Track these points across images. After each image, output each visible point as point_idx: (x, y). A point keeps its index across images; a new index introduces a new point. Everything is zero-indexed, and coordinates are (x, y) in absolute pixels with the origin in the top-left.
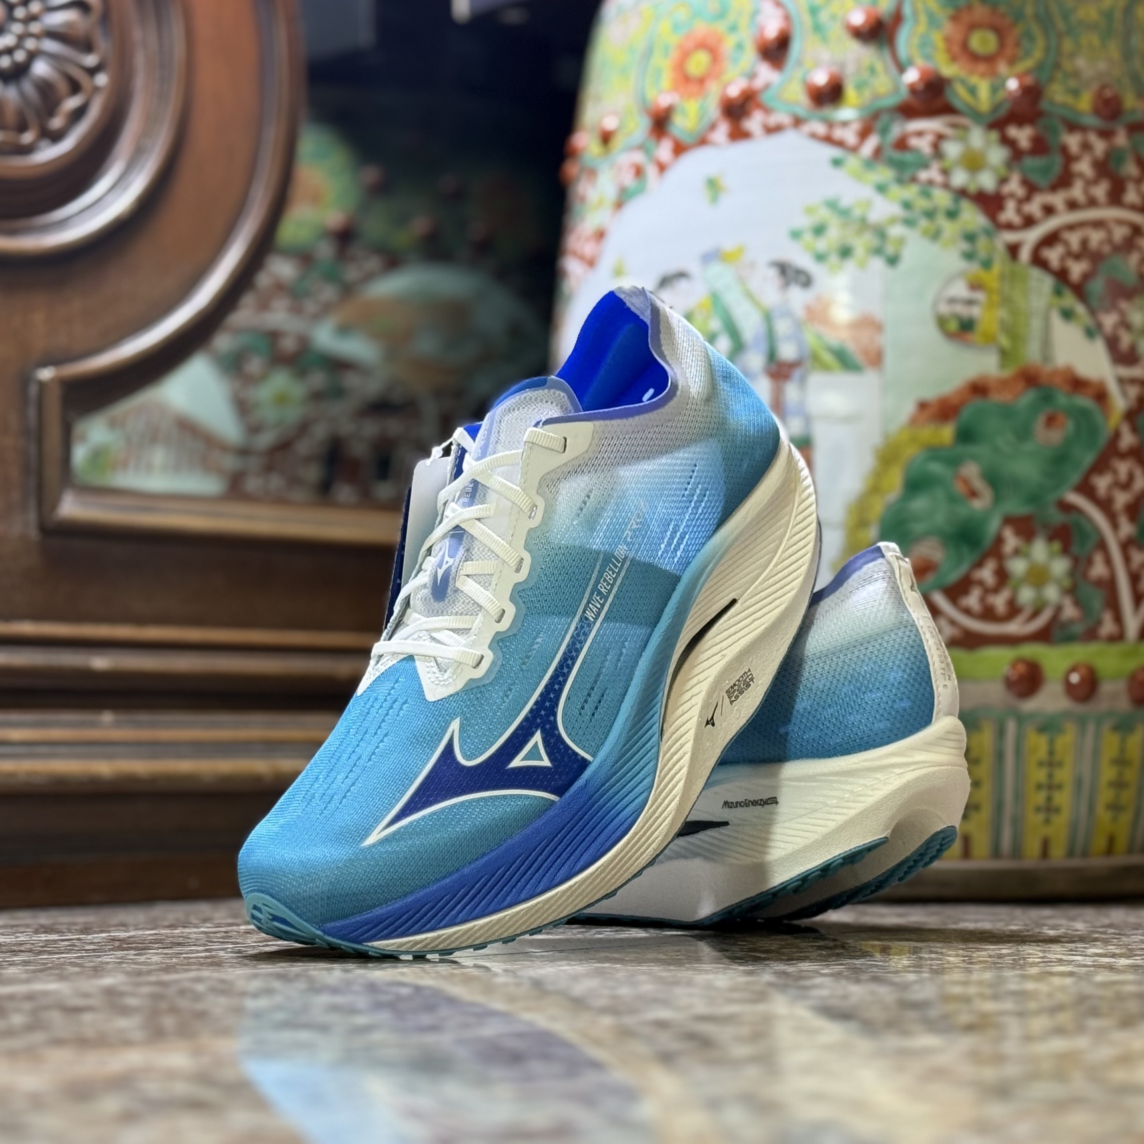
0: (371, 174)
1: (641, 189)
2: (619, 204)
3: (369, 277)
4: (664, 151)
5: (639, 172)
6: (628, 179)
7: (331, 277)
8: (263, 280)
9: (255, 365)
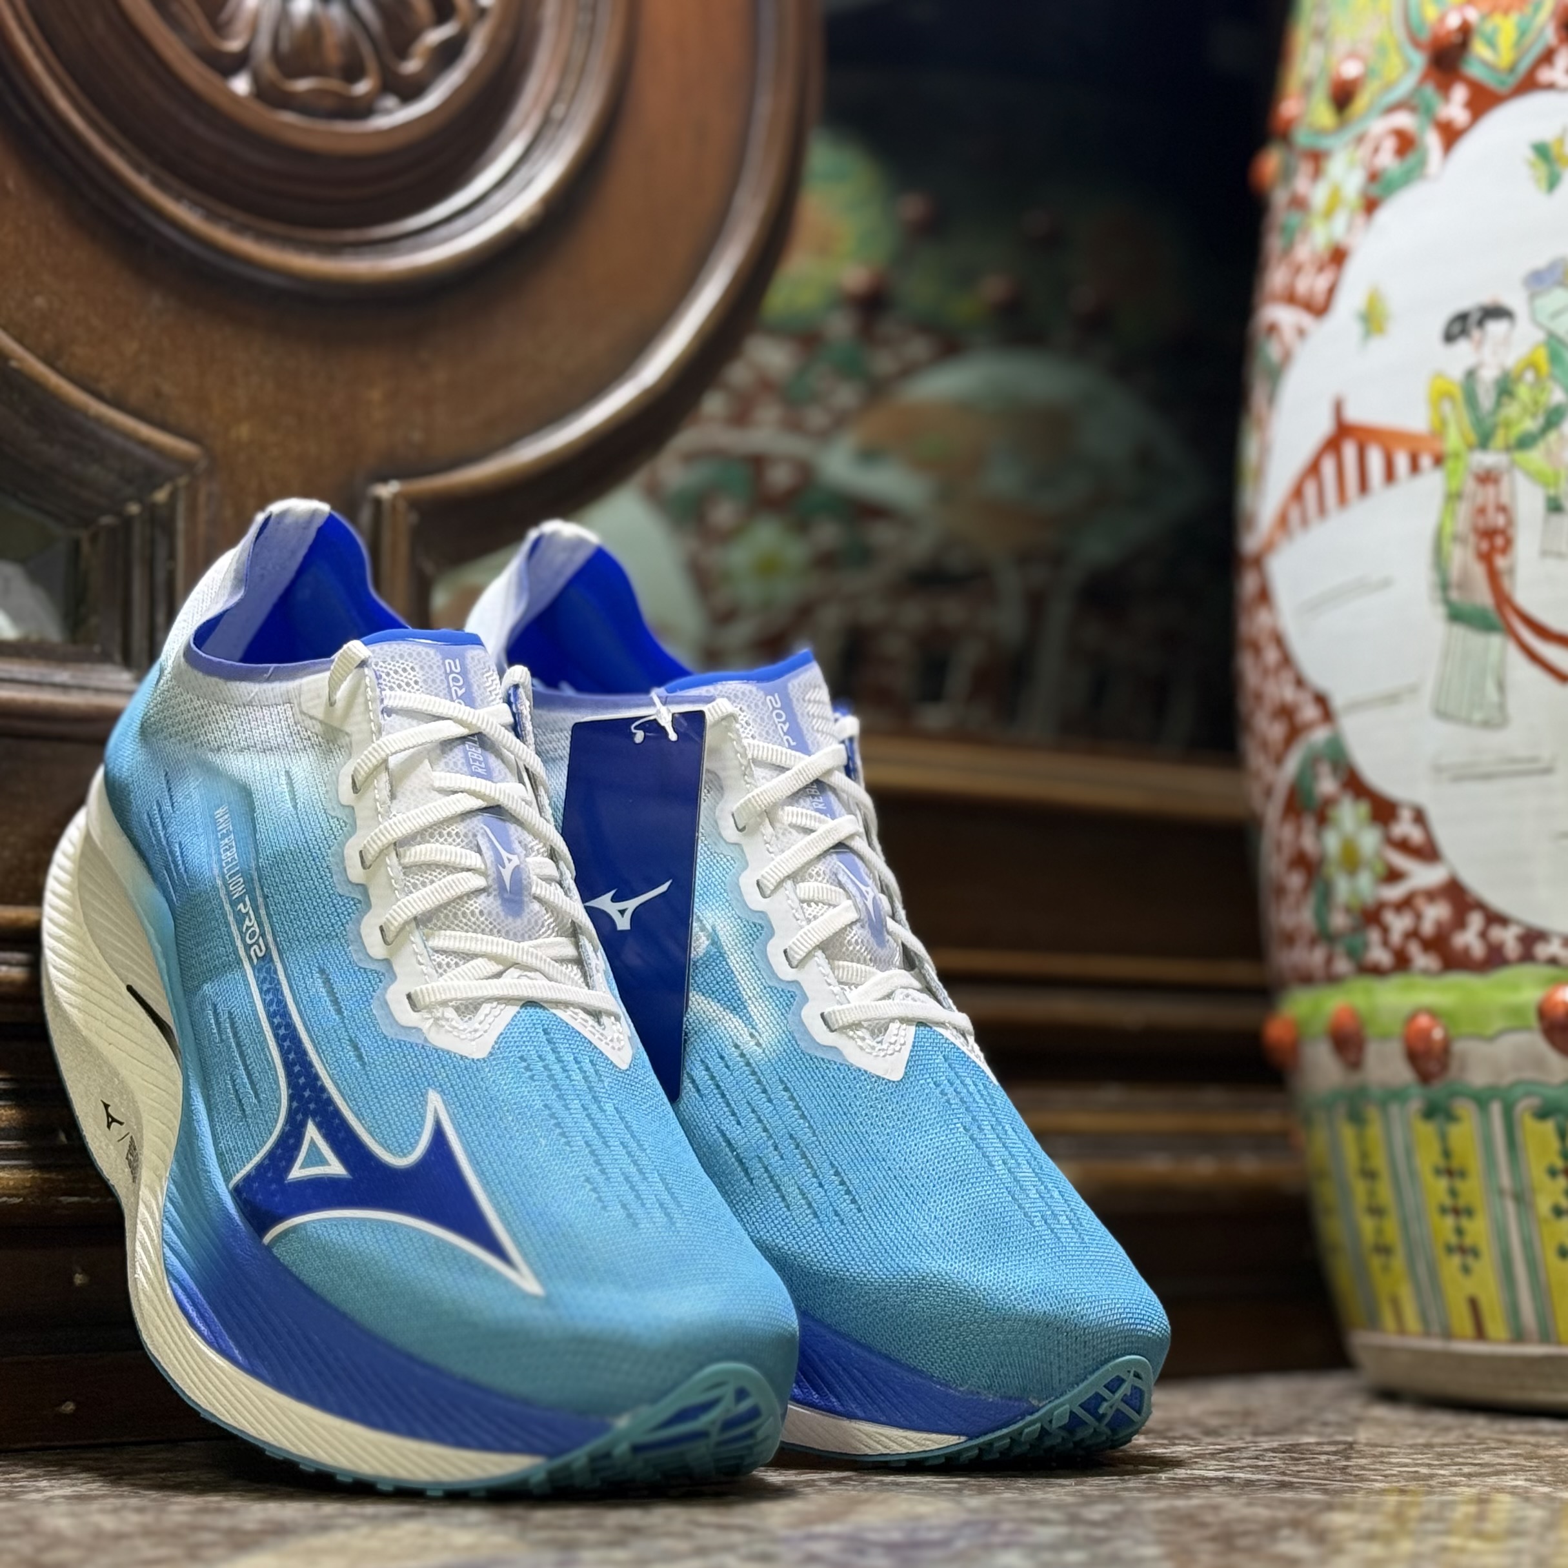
0: (913, 207)
1: (1413, 174)
2: (1371, 206)
3: (909, 371)
4: (1455, 108)
5: (1405, 143)
6: (1386, 159)
7: (850, 369)
8: (738, 374)
9: (724, 513)
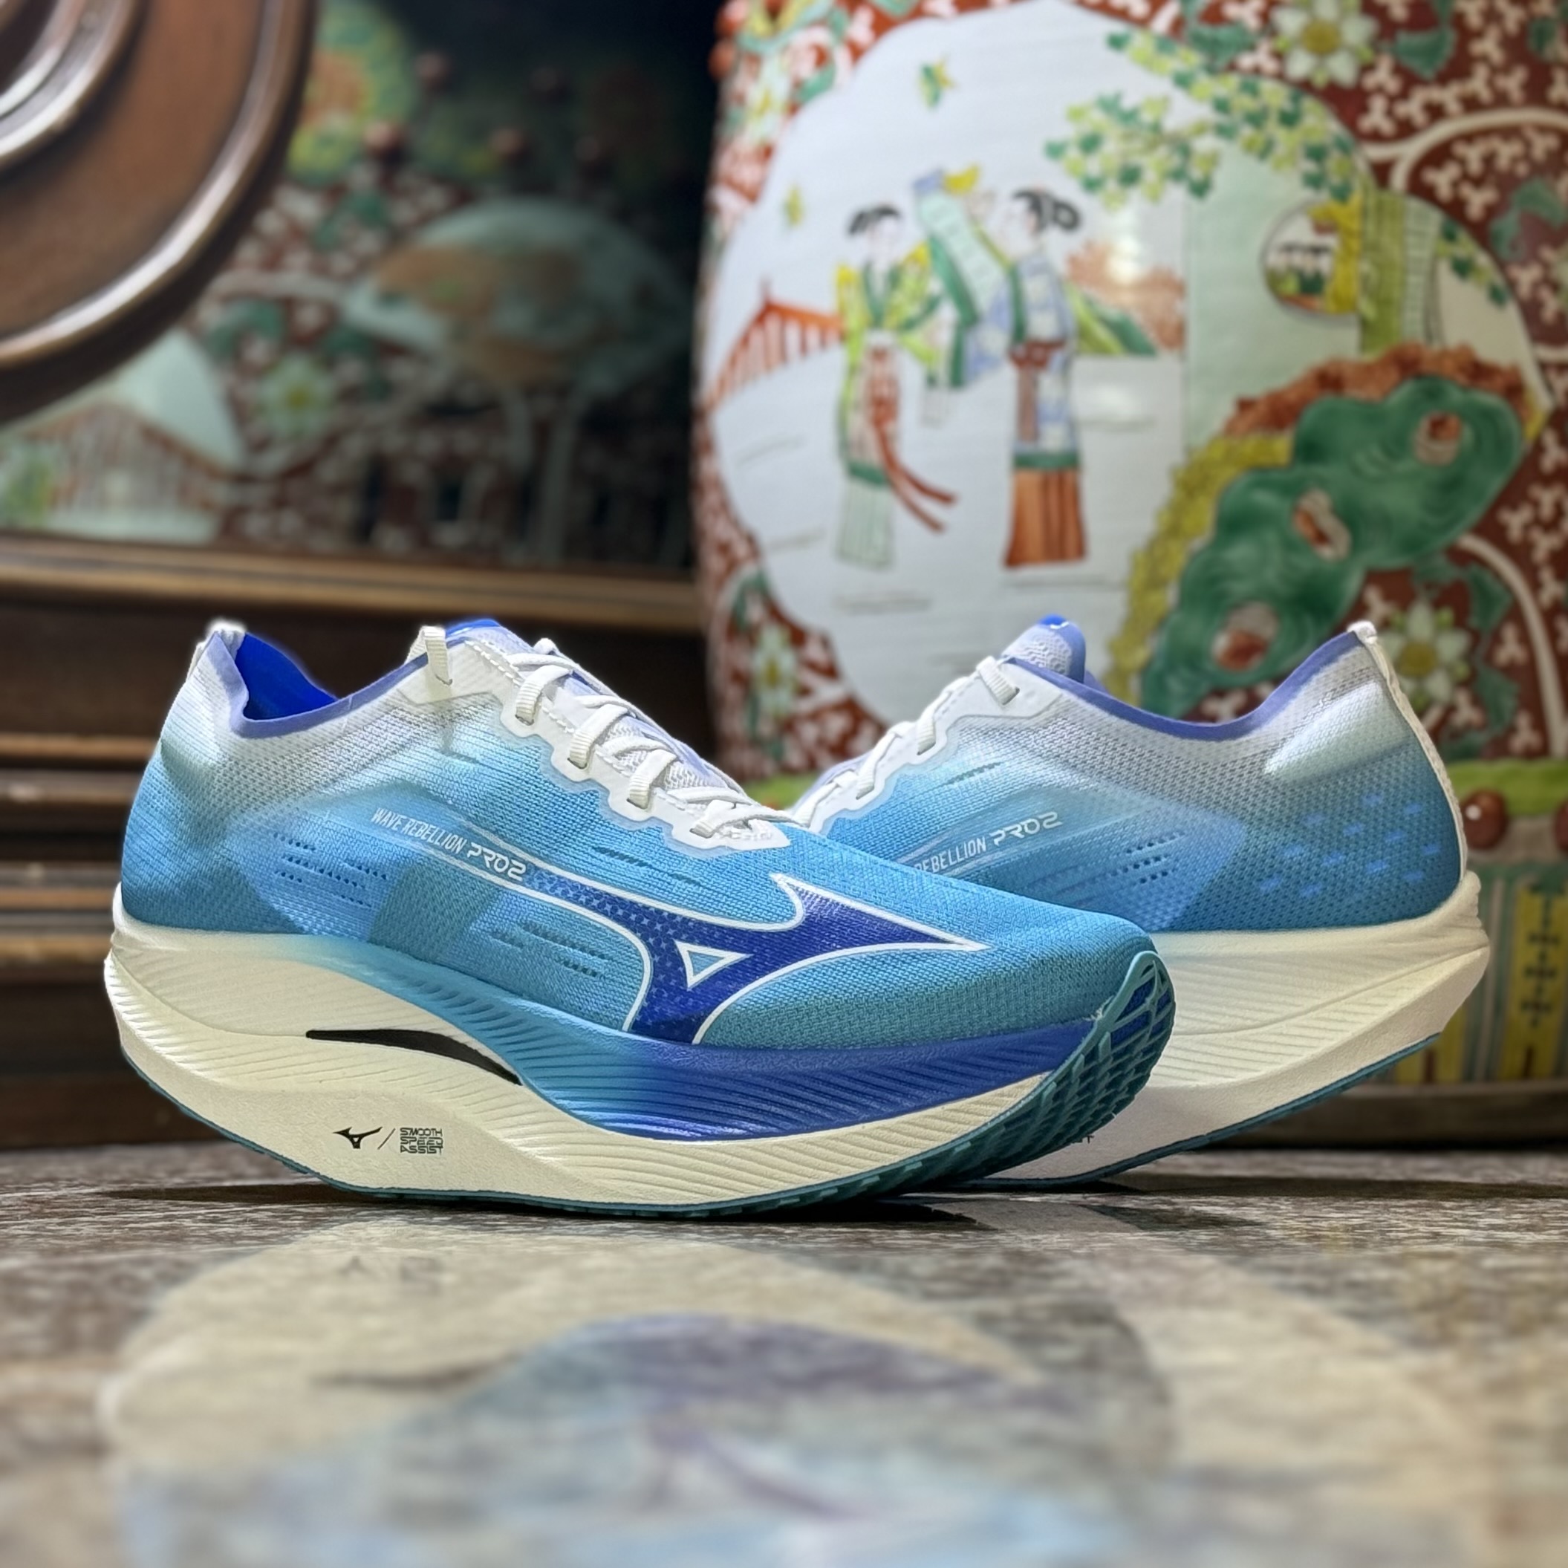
0: (431, 65)
1: (826, 84)
2: (793, 108)
3: (427, 219)
4: (860, 27)
5: (822, 57)
6: (806, 69)
7: (372, 217)
8: (270, 222)
9: (258, 351)
